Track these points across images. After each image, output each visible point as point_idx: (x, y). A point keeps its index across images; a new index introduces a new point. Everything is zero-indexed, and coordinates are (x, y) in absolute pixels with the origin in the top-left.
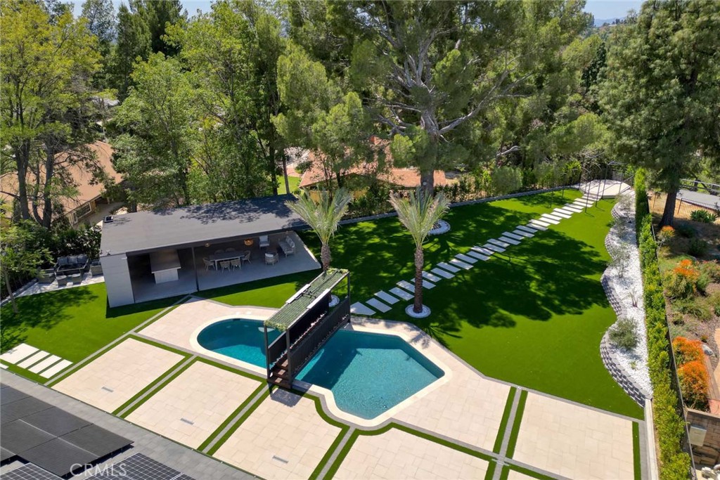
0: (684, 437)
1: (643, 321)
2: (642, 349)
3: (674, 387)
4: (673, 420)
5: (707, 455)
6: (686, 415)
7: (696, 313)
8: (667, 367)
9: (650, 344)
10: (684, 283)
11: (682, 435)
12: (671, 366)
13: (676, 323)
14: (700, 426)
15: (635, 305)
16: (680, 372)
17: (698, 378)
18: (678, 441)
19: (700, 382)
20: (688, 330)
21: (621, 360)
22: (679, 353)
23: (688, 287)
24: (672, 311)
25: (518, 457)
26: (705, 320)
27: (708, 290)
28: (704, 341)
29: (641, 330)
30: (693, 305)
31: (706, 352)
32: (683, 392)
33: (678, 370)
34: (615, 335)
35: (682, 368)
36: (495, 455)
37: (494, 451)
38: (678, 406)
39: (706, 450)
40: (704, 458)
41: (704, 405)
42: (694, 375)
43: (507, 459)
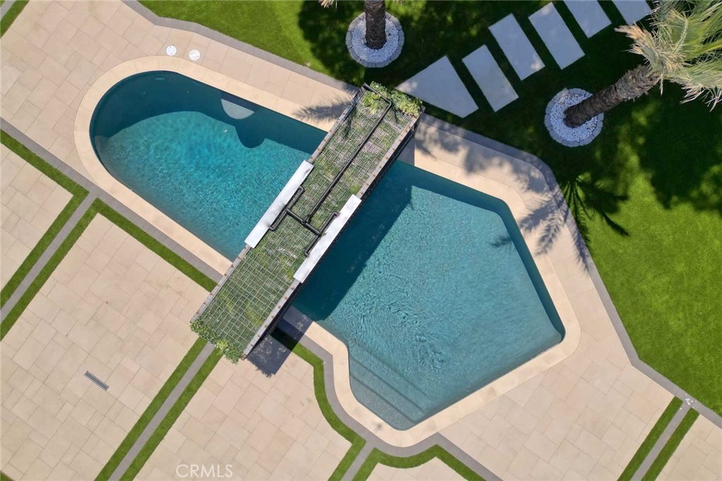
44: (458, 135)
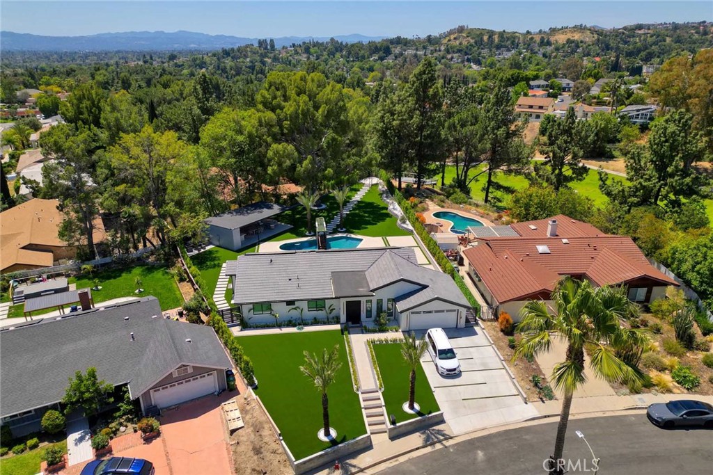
2: (408, 223)
8: (415, 224)
9: (409, 221)
10: (413, 204)
21: (404, 226)
26: (420, 212)
27: (419, 205)
28: (421, 217)
30: (416, 210)
34: (400, 221)
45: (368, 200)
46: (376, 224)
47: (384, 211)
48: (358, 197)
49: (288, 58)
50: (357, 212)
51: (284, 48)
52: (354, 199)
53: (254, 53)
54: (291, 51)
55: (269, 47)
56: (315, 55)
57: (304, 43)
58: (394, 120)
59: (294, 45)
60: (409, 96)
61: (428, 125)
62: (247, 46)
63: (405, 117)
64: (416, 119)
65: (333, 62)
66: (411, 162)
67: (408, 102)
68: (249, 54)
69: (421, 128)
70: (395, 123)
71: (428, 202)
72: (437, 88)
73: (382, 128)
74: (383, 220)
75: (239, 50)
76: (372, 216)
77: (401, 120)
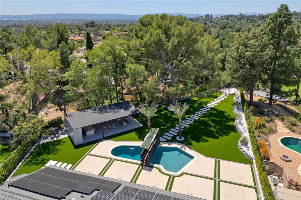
0: (264, 168)
1: (249, 136)
2: (250, 145)
3: (260, 155)
4: (261, 164)
5: (271, 172)
6: (264, 162)
7: (263, 133)
8: (258, 150)
9: (252, 144)
10: (259, 124)
11: (264, 167)
12: (258, 149)
13: (258, 136)
14: (268, 164)
15: (246, 131)
16: (261, 151)
17: (266, 152)
18: (263, 169)
19: (266, 153)
20: (262, 138)
21: (244, 148)
22: (260, 145)
23: (260, 125)
24: (256, 133)
25: (221, 178)
26: (266, 135)
27: (266, 125)
28: (267, 141)
29: (249, 139)
30: (262, 130)
31: (267, 144)
32: (262, 156)
33: (260, 150)
34: (242, 141)
35: (261, 150)
36: (215, 178)
37: (215, 177)
38: (262, 160)
39: (270, 171)
40: (270, 173)
41: (268, 159)
42: (265, 151)
43: (218, 179)
44: (166, 143)
45: (221, 109)
46: (218, 138)
47: (231, 123)
48: (213, 104)
49: (217, 21)
50: (206, 119)
51: (216, 17)
52: (209, 105)
53: (202, 19)
54: (220, 19)
55: (210, 17)
56: (231, 20)
57: (226, 15)
58: (246, 51)
59: (221, 16)
60: (265, 34)
61: (282, 57)
62: (200, 17)
63: (257, 50)
64: (270, 51)
65: (239, 23)
66: (264, 82)
67: (263, 38)
68: (200, 20)
69: (275, 58)
70: (247, 54)
71: (278, 122)
72: (292, 28)
73: (237, 56)
74: (227, 134)
75: (196, 18)
76: (218, 127)
77: (254, 51)
